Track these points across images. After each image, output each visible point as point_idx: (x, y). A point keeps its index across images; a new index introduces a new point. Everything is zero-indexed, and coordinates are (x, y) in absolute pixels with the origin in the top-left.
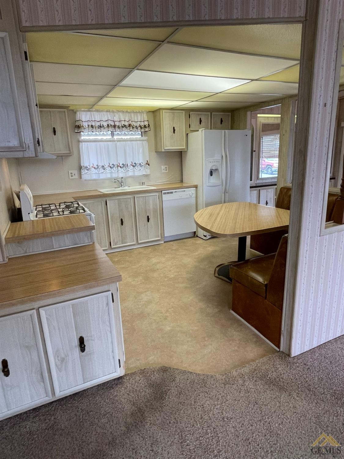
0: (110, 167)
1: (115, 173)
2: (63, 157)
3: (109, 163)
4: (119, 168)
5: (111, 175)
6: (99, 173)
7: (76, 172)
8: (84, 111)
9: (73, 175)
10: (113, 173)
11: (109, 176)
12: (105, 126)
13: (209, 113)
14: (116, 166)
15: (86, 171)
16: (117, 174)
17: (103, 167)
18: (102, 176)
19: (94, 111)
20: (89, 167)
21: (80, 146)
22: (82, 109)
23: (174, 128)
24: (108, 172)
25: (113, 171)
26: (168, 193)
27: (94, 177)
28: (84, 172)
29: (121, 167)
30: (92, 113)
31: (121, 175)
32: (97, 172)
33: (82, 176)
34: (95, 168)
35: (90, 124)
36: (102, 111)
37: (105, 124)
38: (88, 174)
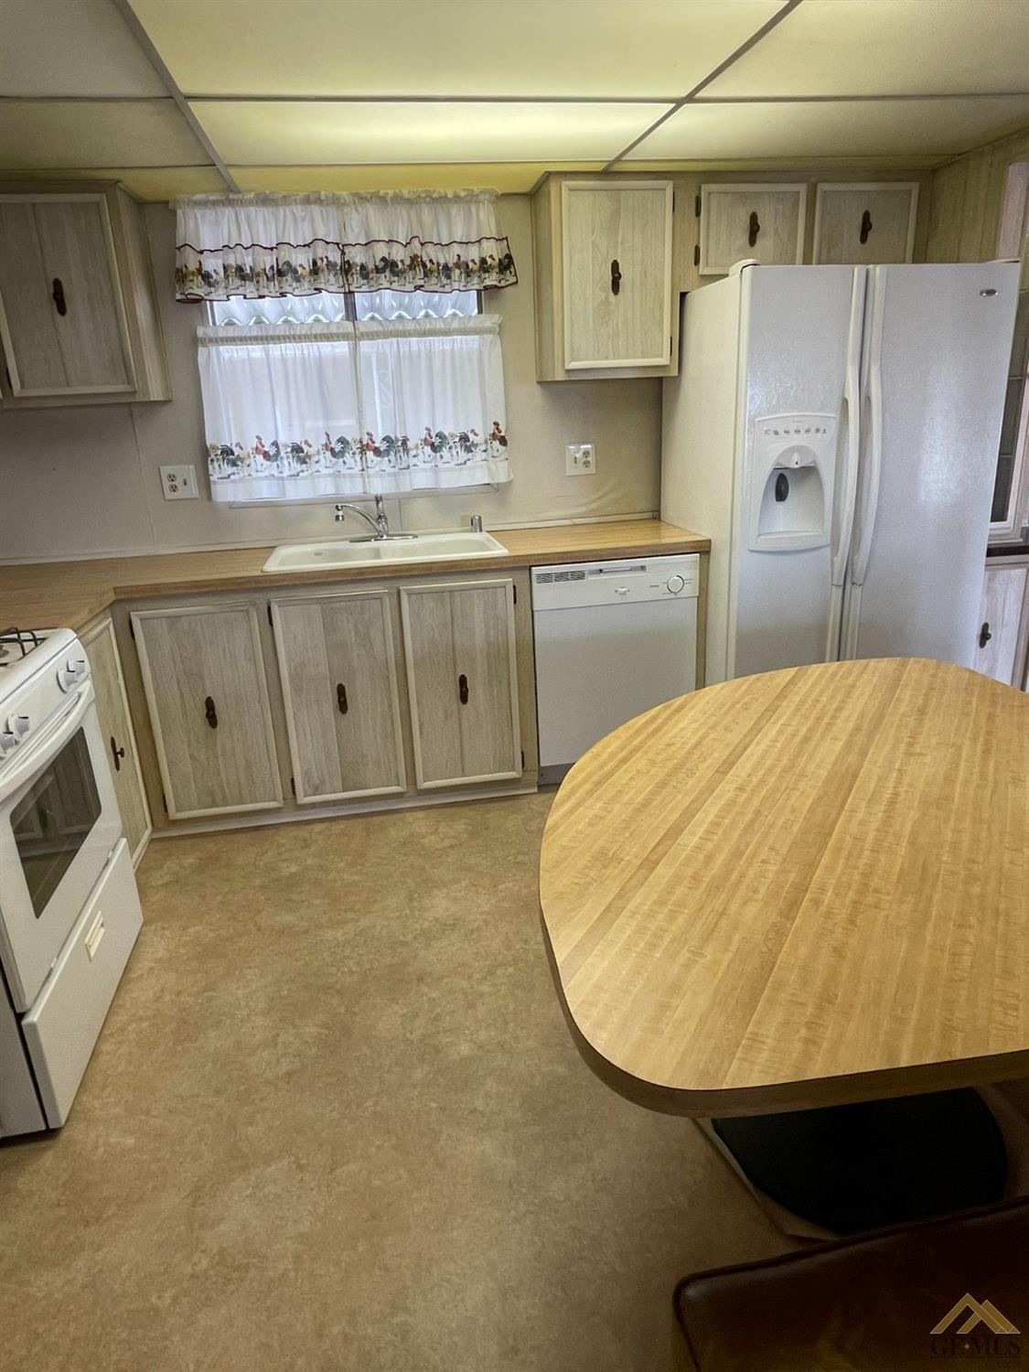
0: (332, 450)
1: (351, 476)
2: (136, 411)
3: (328, 435)
4: (370, 454)
5: (337, 487)
6: (282, 479)
7: (189, 472)
8: (204, 204)
9: (178, 482)
10: (344, 476)
11: (326, 488)
12: (300, 270)
13: (802, 189)
14: (355, 447)
15: (228, 469)
16: (360, 480)
17: (297, 449)
18: (298, 491)
19: (250, 203)
20: (237, 451)
21: (201, 360)
22: (198, 197)
23: (615, 266)
24: (324, 471)
25: (344, 470)
26: (561, 577)
27: (265, 492)
28: (218, 470)
29: (377, 451)
30: (242, 212)
31: (378, 486)
32: (276, 474)
33: (212, 486)
34: (266, 455)
35: (232, 260)
36: (286, 200)
37: (301, 260)
38: (234, 481)
